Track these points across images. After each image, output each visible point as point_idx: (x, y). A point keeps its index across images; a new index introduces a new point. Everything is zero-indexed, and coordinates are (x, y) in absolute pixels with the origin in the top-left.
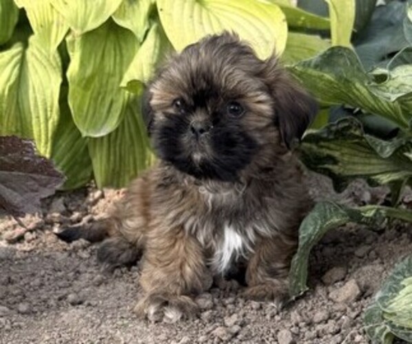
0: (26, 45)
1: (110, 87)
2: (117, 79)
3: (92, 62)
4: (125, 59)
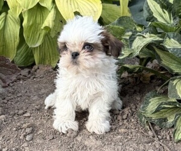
3: (32, 19)
4: (44, 18)
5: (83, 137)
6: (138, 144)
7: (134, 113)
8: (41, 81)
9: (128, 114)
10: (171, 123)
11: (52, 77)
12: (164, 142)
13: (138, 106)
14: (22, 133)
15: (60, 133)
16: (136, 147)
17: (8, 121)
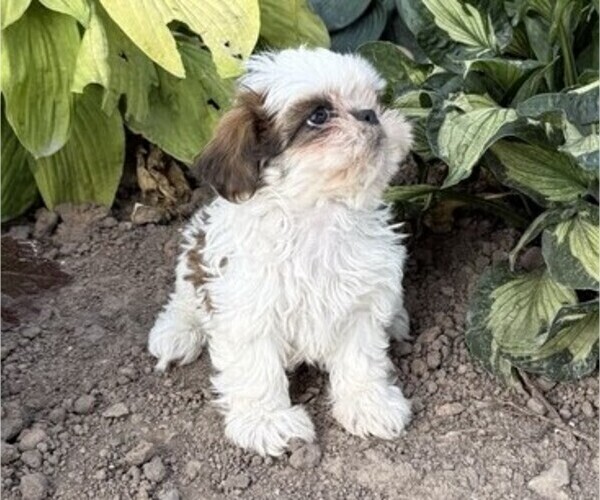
1: (47, 85)
2: (54, 75)
3: (22, 60)
4: (58, 47)
5: (344, 459)
6: (515, 449)
7: (455, 344)
8: (88, 266)
9: (440, 351)
10: (586, 364)
11: (120, 246)
12: (582, 424)
13: (458, 318)
14: (134, 484)
15: (263, 460)
16: (514, 459)
17: (60, 446)
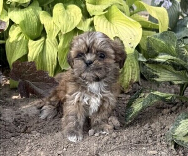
0: (46, 38)
